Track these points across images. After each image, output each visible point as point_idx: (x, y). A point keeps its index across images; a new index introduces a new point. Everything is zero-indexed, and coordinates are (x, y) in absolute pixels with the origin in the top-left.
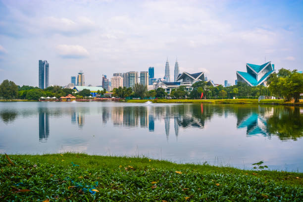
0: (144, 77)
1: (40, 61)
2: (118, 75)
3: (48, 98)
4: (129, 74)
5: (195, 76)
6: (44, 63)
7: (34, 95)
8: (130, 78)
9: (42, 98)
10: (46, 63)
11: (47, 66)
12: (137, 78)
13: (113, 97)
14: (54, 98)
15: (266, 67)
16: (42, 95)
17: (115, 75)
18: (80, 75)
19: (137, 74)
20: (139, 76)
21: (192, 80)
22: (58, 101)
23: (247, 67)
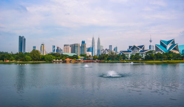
1: (20, 37)
2: (67, 46)
4: (74, 45)
6: (22, 38)
8: (75, 48)
9: (54, 60)
11: (25, 40)
12: (79, 48)
13: (97, 60)
14: (61, 60)
15: (171, 42)
17: (65, 45)
19: (79, 45)
21: (138, 49)
23: (161, 42)
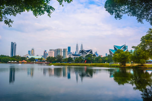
0: (65, 51)
1: (12, 43)
2: (52, 50)
3: (13, 61)
5: (88, 51)
6: (14, 44)
7: (5, 60)
8: (58, 52)
9: (9, 61)
10: (15, 44)
12: (61, 52)
13: (46, 62)
14: (16, 61)
15: (123, 47)
16: (9, 60)
17: (50, 50)
18: (32, 50)
19: (61, 50)
20: (62, 51)
21: (86, 53)
22: (17, 63)
23: (114, 47)
